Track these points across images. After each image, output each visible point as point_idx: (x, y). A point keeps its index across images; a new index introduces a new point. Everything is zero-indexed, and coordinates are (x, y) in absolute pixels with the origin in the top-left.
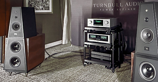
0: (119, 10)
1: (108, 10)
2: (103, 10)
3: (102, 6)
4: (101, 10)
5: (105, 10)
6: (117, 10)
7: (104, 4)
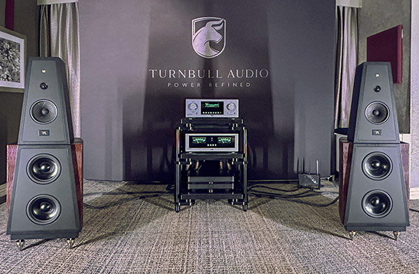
0: (213, 85)
1: (189, 85)
2: (176, 85)
3: (172, 76)
4: (169, 84)
5: (181, 85)
6: (210, 85)
7: (177, 71)
